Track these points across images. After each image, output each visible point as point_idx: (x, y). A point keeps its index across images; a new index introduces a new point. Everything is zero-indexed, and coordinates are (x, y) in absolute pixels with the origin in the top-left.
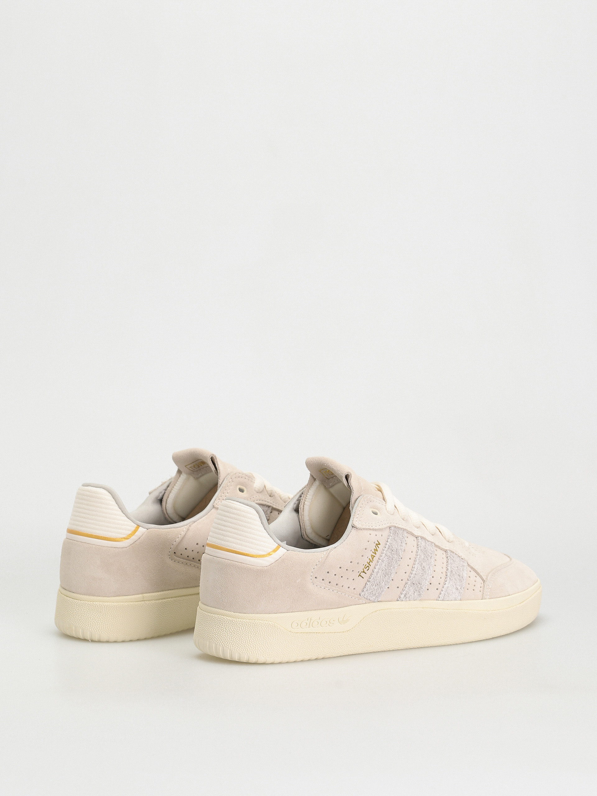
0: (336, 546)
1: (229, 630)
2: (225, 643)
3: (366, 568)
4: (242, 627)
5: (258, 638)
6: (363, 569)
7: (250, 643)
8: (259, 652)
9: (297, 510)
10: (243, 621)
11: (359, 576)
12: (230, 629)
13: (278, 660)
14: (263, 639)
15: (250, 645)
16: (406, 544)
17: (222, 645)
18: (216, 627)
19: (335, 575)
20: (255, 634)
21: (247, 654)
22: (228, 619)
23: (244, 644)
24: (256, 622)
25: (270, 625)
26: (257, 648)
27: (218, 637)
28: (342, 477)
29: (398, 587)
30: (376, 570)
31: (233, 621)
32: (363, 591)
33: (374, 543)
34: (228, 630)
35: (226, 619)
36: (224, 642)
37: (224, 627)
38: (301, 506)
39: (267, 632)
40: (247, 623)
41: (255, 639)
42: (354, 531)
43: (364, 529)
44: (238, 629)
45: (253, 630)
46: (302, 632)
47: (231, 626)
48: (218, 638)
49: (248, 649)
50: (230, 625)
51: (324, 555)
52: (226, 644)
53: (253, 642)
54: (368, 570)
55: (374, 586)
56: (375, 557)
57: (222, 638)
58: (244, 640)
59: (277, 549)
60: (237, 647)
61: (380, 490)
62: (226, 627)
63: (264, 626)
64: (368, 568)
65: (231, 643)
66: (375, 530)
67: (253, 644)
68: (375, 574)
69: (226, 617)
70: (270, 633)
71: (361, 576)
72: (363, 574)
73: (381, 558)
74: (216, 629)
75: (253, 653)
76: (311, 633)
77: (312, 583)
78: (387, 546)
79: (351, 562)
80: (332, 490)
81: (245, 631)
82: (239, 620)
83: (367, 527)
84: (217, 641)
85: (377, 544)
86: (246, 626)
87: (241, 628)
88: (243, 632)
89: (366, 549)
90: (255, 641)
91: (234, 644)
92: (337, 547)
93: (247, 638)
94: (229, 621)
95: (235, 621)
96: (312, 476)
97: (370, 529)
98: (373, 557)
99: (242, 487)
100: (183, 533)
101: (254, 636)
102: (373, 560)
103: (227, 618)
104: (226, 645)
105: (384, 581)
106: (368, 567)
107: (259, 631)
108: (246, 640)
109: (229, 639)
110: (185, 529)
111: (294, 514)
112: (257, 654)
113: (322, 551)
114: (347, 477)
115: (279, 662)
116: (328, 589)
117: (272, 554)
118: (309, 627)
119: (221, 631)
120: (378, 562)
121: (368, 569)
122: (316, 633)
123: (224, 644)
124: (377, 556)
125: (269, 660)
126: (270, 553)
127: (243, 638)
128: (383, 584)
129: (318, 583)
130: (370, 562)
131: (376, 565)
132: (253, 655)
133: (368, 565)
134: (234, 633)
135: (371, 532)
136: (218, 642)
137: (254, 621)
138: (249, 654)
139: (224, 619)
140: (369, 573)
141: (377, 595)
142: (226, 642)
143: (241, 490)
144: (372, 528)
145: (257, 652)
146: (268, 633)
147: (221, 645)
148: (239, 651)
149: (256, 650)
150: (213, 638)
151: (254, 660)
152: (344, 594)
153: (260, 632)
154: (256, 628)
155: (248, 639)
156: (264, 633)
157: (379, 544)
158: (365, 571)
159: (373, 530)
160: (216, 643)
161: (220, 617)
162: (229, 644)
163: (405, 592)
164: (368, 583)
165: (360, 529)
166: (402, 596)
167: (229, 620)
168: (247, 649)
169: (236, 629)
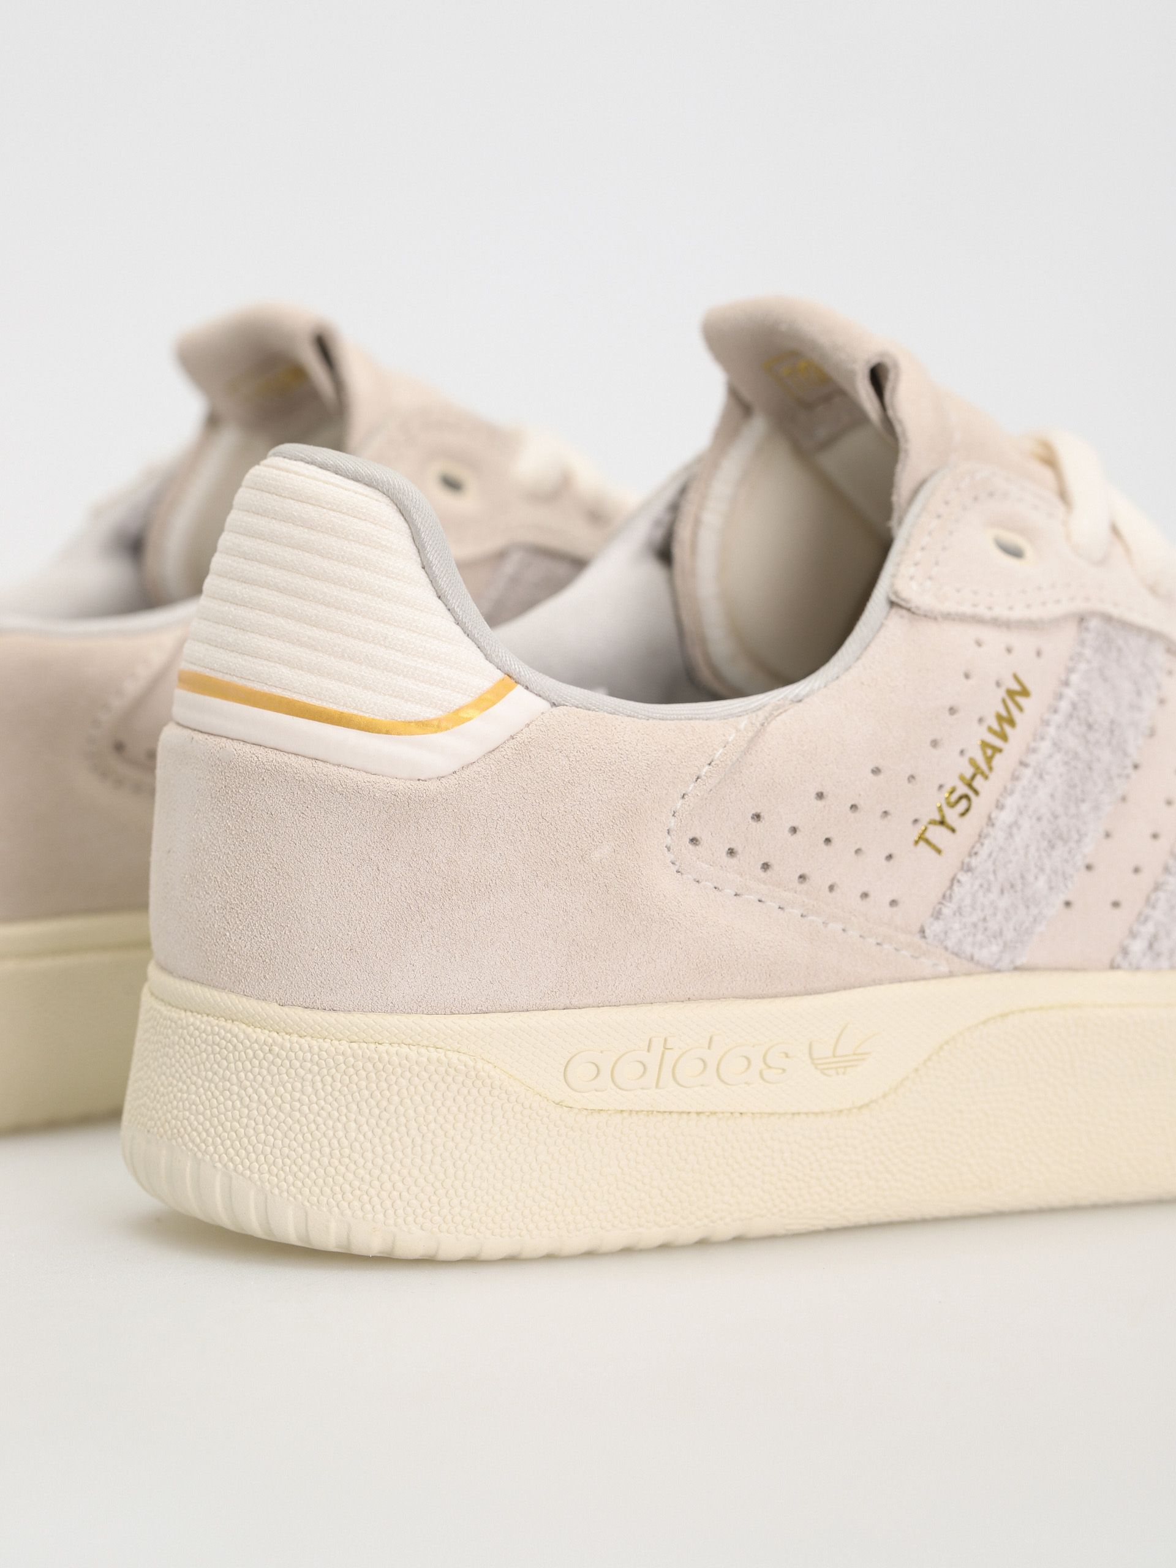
0: (804, 693)
1: (256, 1092)
2: (237, 1154)
3: (952, 805)
4: (318, 1078)
5: (395, 1134)
6: (940, 809)
7: (356, 1156)
8: (398, 1202)
9: (664, 554)
10: (320, 1049)
11: (916, 842)
12: (261, 1085)
13: (496, 1245)
14: (419, 1140)
15: (352, 1167)
16: (1162, 702)
17: (225, 1166)
18: (198, 1076)
19: (794, 830)
20: (376, 1111)
21: (342, 1214)
22: (255, 1036)
23: (325, 1160)
24: (384, 1055)
25: (452, 1071)
26: (388, 1185)
27: (208, 1123)
28: (851, 375)
29: (1116, 904)
30: (1004, 818)
31: (276, 1049)
32: (937, 915)
33: (998, 684)
34: (250, 1090)
35: (242, 1036)
36: (231, 1151)
37: (234, 1077)
38: (684, 533)
39: (439, 1103)
40: (341, 1058)
41: (376, 1141)
42: (897, 623)
43: (948, 617)
44: (298, 1085)
45: (366, 1093)
46: (621, 1108)
47: (265, 1072)
48: (207, 1131)
49: (347, 1187)
50: (260, 1066)
51: (738, 730)
52: (242, 1163)
53: (369, 1155)
54: (963, 814)
55: (996, 890)
56: (1000, 750)
57: (225, 1131)
58: (325, 1141)
59: (496, 694)
60: (291, 1179)
61: (1050, 461)
62: (242, 1075)
63: (425, 1075)
64: (963, 804)
65: (262, 1157)
66: (1006, 625)
67: (369, 1165)
68: (998, 834)
69: (244, 1026)
70: (454, 1109)
71: (928, 842)
72: (937, 834)
73: (1032, 759)
74: (198, 1088)
75: (368, 1207)
76: (670, 1113)
77: (675, 868)
78: (1064, 706)
79: (876, 771)
80: (832, 461)
81: (330, 1099)
82: (302, 1041)
83: (967, 609)
84: (203, 1146)
85: (1011, 693)
86: (334, 1070)
87: (313, 1083)
88: (322, 1103)
89: (952, 711)
90: (379, 1150)
91: (280, 1161)
92: (807, 695)
93: (341, 1134)
94: (256, 1046)
95: (282, 1048)
96: (734, 393)
97: (977, 620)
98: (991, 751)
99: (457, 471)
100: (157, 659)
101: (373, 1121)
102: (991, 768)
103: (250, 1030)
104: (240, 1167)
105: (1042, 870)
106: (965, 799)
107: (396, 1099)
108: (335, 1142)
109: (257, 1135)
110: (168, 640)
111: (653, 570)
112: (391, 1212)
113: (732, 715)
114: (878, 377)
115: (501, 1257)
116: (753, 898)
117: (470, 719)
118: (657, 1086)
119: (221, 1099)
120: (1015, 778)
121: (967, 810)
122: (698, 1113)
123: (231, 1160)
124: (1013, 749)
125: (454, 1246)
126: (458, 710)
127: (318, 1134)
128: (1041, 883)
129: (705, 866)
130: (973, 777)
131: (1007, 791)
132: (370, 1216)
133: (962, 789)
134: (280, 1108)
135: (987, 634)
136: (206, 1152)
137: (373, 1046)
138: (348, 1212)
139: (236, 1036)
140: (967, 827)
141: (1009, 935)
142: (243, 1153)
143: (452, 484)
144: (988, 614)
145: (388, 1203)
146: (444, 1110)
147: (219, 1165)
148: (299, 1196)
149: (384, 1194)
150: (185, 1129)
151: (375, 1245)
152: (840, 926)
153: (401, 1103)
154: (384, 1085)
155: (344, 1140)
156: (421, 1109)
157: (1025, 692)
158: (952, 815)
159: (997, 623)
160: (199, 1155)
161: (216, 1029)
162: (257, 1160)
163: (1148, 929)
164: (964, 877)
165: (929, 616)
166: (1137, 947)
167: (256, 1041)
168: (337, 1189)
169: (289, 1086)
